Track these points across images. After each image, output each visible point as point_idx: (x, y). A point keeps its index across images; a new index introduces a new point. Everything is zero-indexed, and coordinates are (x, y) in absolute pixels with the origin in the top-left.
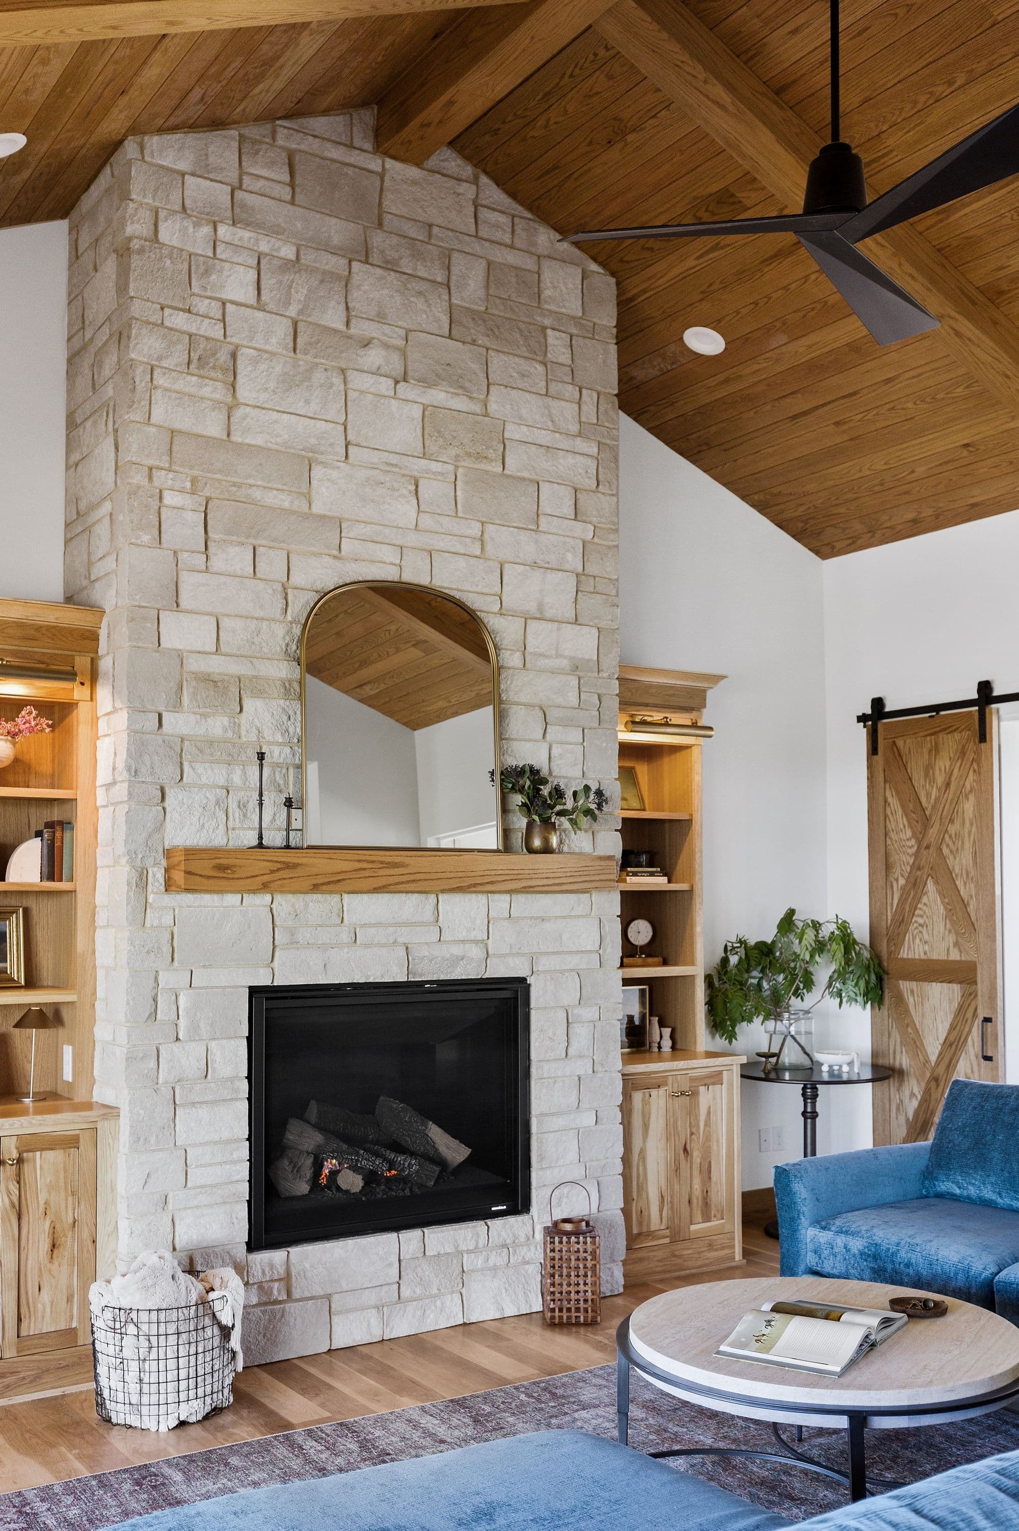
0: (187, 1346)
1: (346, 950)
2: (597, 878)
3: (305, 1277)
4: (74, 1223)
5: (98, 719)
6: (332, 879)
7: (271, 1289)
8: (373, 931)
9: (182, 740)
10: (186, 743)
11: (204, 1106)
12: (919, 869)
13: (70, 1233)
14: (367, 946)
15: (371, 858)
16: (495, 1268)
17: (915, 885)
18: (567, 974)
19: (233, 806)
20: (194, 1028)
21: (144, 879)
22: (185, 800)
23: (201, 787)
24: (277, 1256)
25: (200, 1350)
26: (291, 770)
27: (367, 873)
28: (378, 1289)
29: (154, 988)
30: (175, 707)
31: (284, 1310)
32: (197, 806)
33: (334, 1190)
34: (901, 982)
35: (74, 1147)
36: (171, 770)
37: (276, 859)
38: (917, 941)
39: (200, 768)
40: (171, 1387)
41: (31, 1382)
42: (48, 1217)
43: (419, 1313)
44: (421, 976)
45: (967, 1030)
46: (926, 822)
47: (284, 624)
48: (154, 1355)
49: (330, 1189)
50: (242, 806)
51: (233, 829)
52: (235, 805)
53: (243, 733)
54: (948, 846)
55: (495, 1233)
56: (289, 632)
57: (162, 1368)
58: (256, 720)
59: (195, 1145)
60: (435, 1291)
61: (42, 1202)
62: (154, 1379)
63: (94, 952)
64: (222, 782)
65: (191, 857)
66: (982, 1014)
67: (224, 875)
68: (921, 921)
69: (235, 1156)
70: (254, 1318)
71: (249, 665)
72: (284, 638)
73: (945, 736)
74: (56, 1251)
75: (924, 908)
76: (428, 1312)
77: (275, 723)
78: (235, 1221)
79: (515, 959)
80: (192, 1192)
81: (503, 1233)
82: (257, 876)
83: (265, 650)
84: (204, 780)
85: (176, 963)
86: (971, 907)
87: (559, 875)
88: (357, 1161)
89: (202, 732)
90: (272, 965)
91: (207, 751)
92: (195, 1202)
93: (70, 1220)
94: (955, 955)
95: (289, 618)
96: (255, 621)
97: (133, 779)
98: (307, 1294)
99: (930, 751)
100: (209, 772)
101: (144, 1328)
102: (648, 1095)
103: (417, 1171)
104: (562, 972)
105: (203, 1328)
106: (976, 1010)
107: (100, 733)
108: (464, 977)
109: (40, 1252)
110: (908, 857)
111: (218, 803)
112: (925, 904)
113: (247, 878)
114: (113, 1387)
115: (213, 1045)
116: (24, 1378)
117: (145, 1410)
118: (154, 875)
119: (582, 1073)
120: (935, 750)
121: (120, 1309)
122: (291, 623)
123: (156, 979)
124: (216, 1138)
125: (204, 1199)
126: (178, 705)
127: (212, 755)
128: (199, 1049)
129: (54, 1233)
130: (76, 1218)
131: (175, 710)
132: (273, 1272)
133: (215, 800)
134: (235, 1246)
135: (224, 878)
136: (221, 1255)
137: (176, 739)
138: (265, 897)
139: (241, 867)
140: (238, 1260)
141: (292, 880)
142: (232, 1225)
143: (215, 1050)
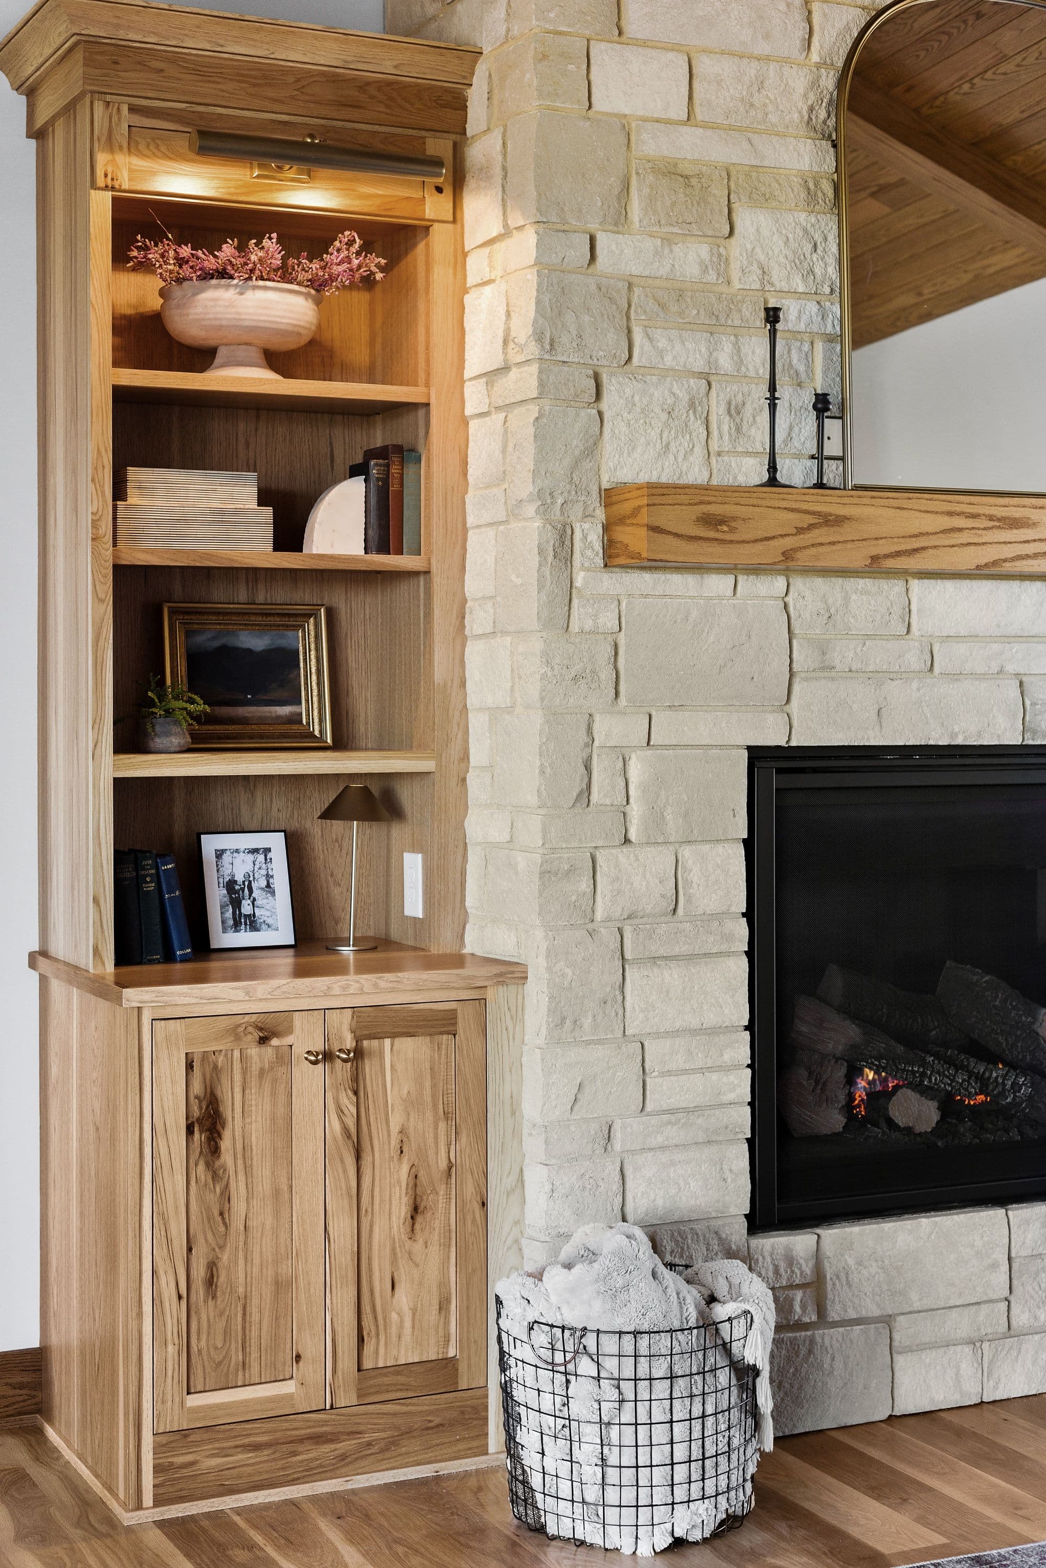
0: (687, 1402)
1: (915, 685)
3: (848, 1283)
4: (450, 1169)
5: (465, 255)
6: (903, 547)
8: (962, 649)
9: (630, 286)
10: (637, 291)
11: (673, 964)
13: (443, 1187)
14: (955, 677)
15: (974, 512)
19: (718, 410)
20: (656, 819)
21: (568, 543)
22: (637, 398)
23: (666, 373)
24: (800, 1241)
25: (710, 1409)
26: (819, 346)
27: (964, 538)
28: (974, 1308)
29: (586, 745)
30: (616, 224)
31: (814, 1342)
32: (657, 410)
33: (884, 1125)
35: (448, 1033)
36: (613, 340)
37: (804, 506)
39: (661, 338)
40: (660, 1475)
41: (382, 1451)
42: (406, 1157)
43: (1043, 1356)
47: (806, 70)
48: (627, 1417)
49: (876, 1125)
50: (734, 410)
51: (719, 454)
52: (722, 409)
53: (735, 275)
56: (815, 84)
57: (643, 1439)
58: (758, 250)
59: (658, 1035)
61: (395, 1129)
62: (628, 1459)
63: (463, 684)
64: (699, 365)
65: (658, 501)
69: (727, 1057)
71: (746, 145)
72: (805, 96)
74: (419, 1219)
77: (791, 256)
78: (728, 1174)
80: (654, 1120)
82: (774, 537)
83: (773, 118)
84: (669, 360)
85: (623, 700)
88: (923, 1075)
89: (663, 271)
90: (787, 707)
91: (674, 308)
92: (660, 1139)
93: (443, 1164)
95: (815, 57)
96: (755, 64)
97: (547, 357)
98: (853, 1315)
100: (678, 347)
101: (610, 1364)
103: (1030, 1097)
105: (714, 1370)
107: (470, 281)
109: (394, 1219)
111: (692, 405)
113: (756, 541)
114: (550, 1469)
115: (687, 853)
116: (369, 1444)
117: (612, 1515)
118: (585, 537)
121: (563, 1328)
122: (818, 66)
123: (589, 729)
124: (695, 1023)
125: (673, 1134)
126: (623, 221)
127: (681, 314)
128: (661, 860)
129: (416, 1185)
130: (453, 1160)
131: (615, 229)
132: (793, 1272)
133: (686, 398)
134: (727, 1221)
135: (716, 540)
136: (704, 1236)
137: (620, 284)
138: (776, 584)
139: (744, 520)
140: (734, 1247)
141: (834, 548)
142: (722, 1183)
143: (690, 862)
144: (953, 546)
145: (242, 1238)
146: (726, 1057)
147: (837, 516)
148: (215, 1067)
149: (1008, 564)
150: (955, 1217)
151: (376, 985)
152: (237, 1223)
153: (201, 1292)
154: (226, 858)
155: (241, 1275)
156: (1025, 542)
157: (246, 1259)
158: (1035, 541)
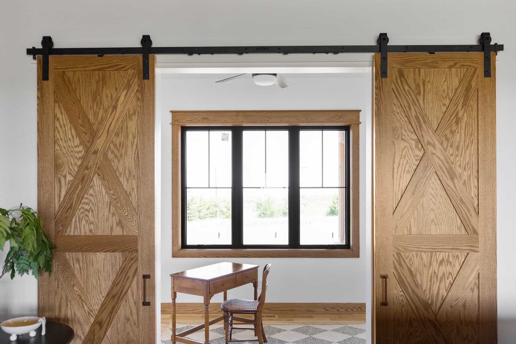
12: (87, 168)
17: (82, 180)
34: (67, 253)
38: (83, 222)
45: (128, 285)
46: (94, 135)
54: (113, 152)
66: (141, 272)
68: (87, 207)
73: (112, 72)
75: (91, 197)
86: (133, 196)
94: (117, 231)
99: (98, 82)
106: (136, 270)
110: (76, 160)
112: (91, 195)
120: (103, 81)
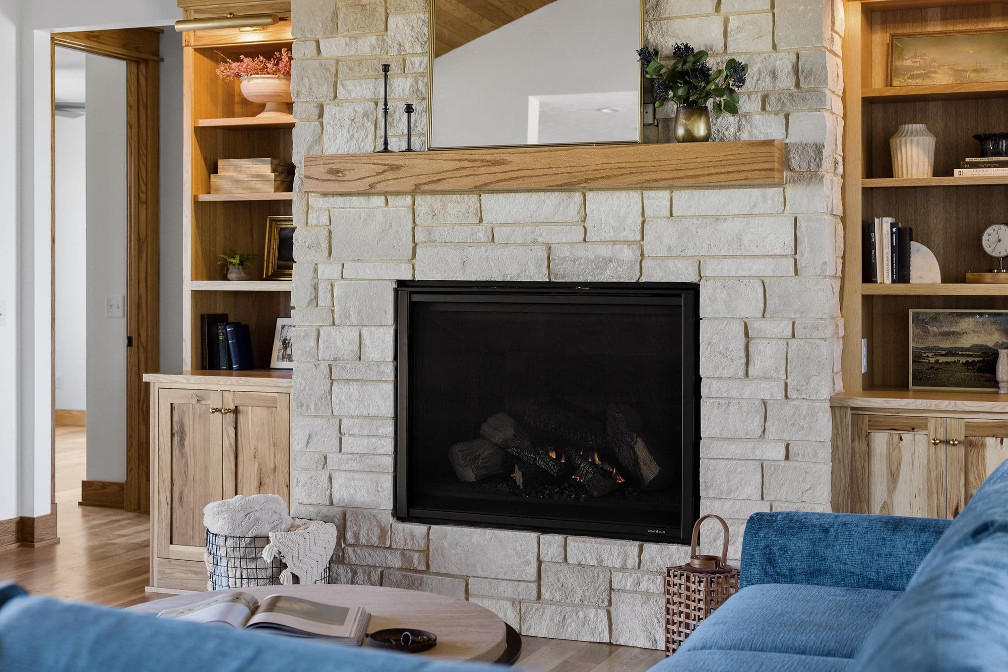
1: (483, 249)
2: (748, 167)
3: (442, 554)
4: (275, 468)
7: (411, 558)
8: (507, 230)
9: (337, 62)
10: (340, 64)
11: (355, 383)
13: (272, 476)
14: (505, 245)
15: (473, 157)
16: (647, 593)
18: (745, 281)
19: (379, 116)
20: (347, 315)
22: (337, 115)
24: (419, 529)
28: (515, 583)
29: (315, 278)
30: (328, 34)
31: (422, 579)
32: (347, 119)
35: (274, 407)
36: (325, 90)
39: (350, 85)
42: (256, 460)
43: (557, 618)
44: (564, 277)
50: (389, 115)
51: (380, 137)
52: (381, 115)
53: (388, 49)
55: (647, 557)
58: (397, 35)
59: (348, 417)
60: (577, 601)
61: (252, 447)
64: (369, 95)
65: (309, 163)
67: (337, 178)
69: (383, 432)
70: (395, 580)
74: (262, 488)
76: (569, 620)
78: (379, 489)
79: (677, 262)
80: (346, 457)
81: (658, 559)
82: (365, 178)
84: (354, 95)
85: (332, 257)
87: (693, 166)
89: (353, 52)
90: (414, 261)
91: (357, 70)
92: (347, 466)
93: (273, 466)
97: (296, 100)
98: (443, 571)
100: (358, 88)
102: (896, 438)
104: (739, 279)
108: (614, 280)
109: (252, 486)
111: (366, 115)
113: (356, 180)
115: (364, 331)
119: (767, 397)
123: (316, 271)
124: (365, 413)
125: (355, 465)
126: (335, 31)
127: (360, 71)
128: (353, 334)
129: (261, 473)
130: (276, 464)
131: (331, 36)
132: (414, 543)
133: (362, 112)
134: (380, 511)
135: (336, 180)
136: (368, 516)
137: (332, 61)
138: (407, 199)
139: (350, 170)
140: (383, 525)
141: (396, 181)
142: (376, 493)
143: (365, 336)
144: (461, 177)
145: (192, 483)
146: (380, 431)
147: (398, 165)
148: (183, 410)
149: (492, 185)
150: (506, 532)
151: (237, 382)
152: (191, 477)
153: (177, 504)
154: (286, 328)
155: (192, 499)
156: (503, 172)
157: (194, 492)
158: (509, 171)
